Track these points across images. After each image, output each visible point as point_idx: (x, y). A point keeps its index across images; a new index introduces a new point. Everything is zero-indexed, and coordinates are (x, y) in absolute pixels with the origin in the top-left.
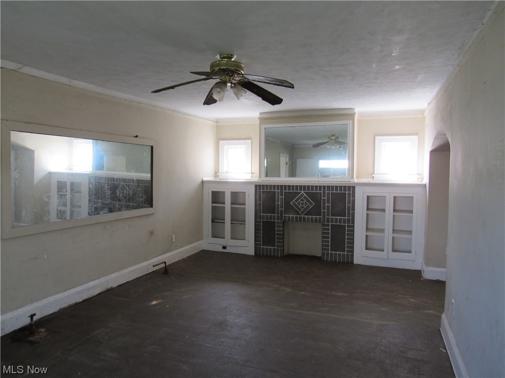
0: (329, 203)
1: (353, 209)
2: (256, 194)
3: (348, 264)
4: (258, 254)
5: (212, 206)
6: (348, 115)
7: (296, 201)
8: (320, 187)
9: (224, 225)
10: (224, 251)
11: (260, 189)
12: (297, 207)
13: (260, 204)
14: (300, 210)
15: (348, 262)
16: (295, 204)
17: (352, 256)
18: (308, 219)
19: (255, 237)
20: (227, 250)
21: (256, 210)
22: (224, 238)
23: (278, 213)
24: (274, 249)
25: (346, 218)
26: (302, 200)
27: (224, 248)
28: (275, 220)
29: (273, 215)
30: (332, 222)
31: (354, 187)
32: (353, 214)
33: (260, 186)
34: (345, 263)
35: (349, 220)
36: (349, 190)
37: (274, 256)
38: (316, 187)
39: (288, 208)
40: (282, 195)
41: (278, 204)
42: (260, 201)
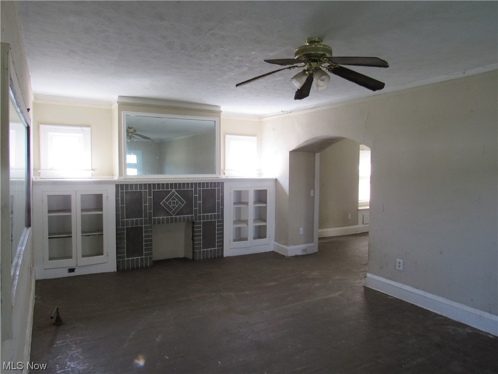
0: (200, 200)
1: (223, 205)
2: (117, 196)
3: (218, 259)
4: (121, 269)
5: (49, 216)
6: (214, 112)
7: (167, 200)
8: (192, 184)
9: (71, 240)
10: (72, 274)
11: (122, 189)
12: (168, 207)
13: (122, 208)
14: (171, 210)
15: (218, 257)
16: (166, 205)
17: (222, 249)
18: (180, 219)
19: (117, 248)
20: (77, 273)
21: (117, 215)
22: (71, 257)
23: (146, 216)
24: (142, 259)
25: (216, 213)
26: (173, 199)
27: (72, 270)
28: (142, 224)
29: (139, 219)
30: (203, 219)
31: (223, 183)
32: (223, 209)
33: (122, 185)
34: (216, 258)
35: (219, 215)
36: (218, 186)
37: (142, 267)
38: (188, 184)
39: (157, 208)
40: (150, 195)
41: (145, 206)
42: (122, 203)
